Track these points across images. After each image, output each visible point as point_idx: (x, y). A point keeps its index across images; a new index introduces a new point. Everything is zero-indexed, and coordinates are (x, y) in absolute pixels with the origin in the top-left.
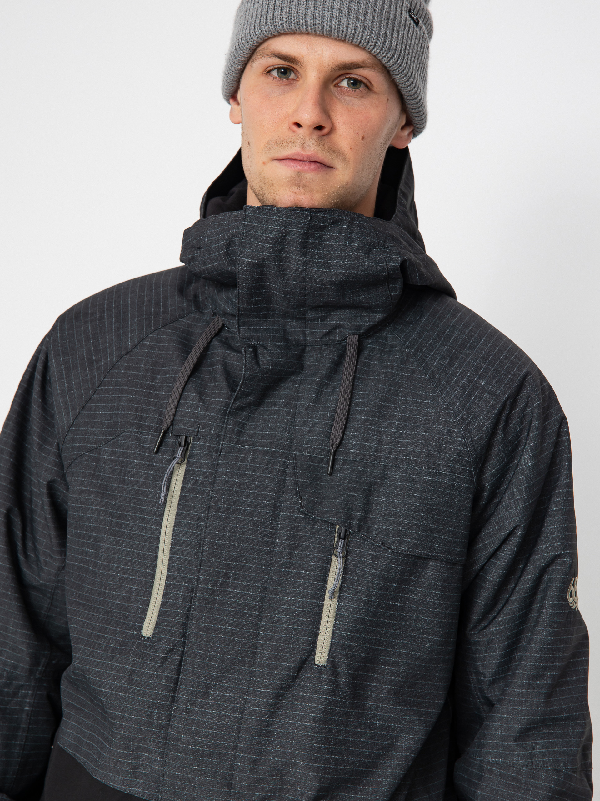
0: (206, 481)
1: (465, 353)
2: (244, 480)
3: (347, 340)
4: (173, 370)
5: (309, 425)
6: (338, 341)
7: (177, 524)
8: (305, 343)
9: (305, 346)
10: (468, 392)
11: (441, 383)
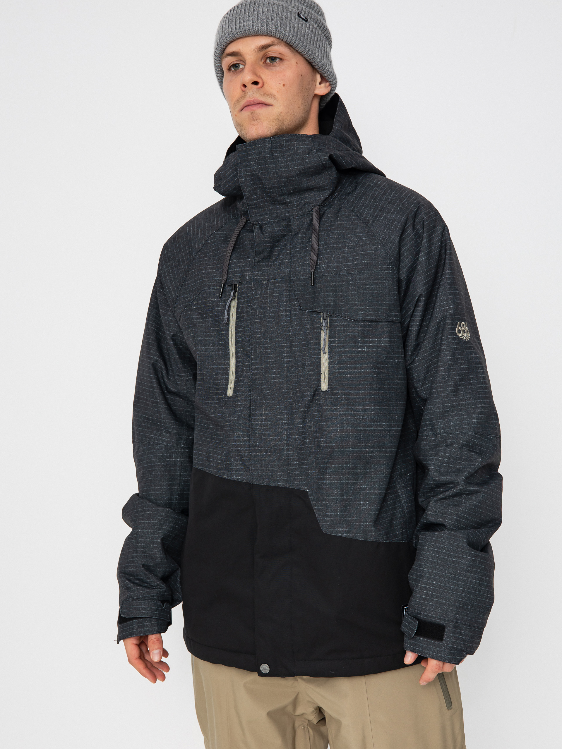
0: (248, 306)
1: (383, 203)
2: (267, 300)
3: (313, 210)
5: (298, 262)
6: (308, 212)
7: (237, 332)
8: (290, 217)
9: (290, 218)
10: (385, 224)
11: (369, 223)
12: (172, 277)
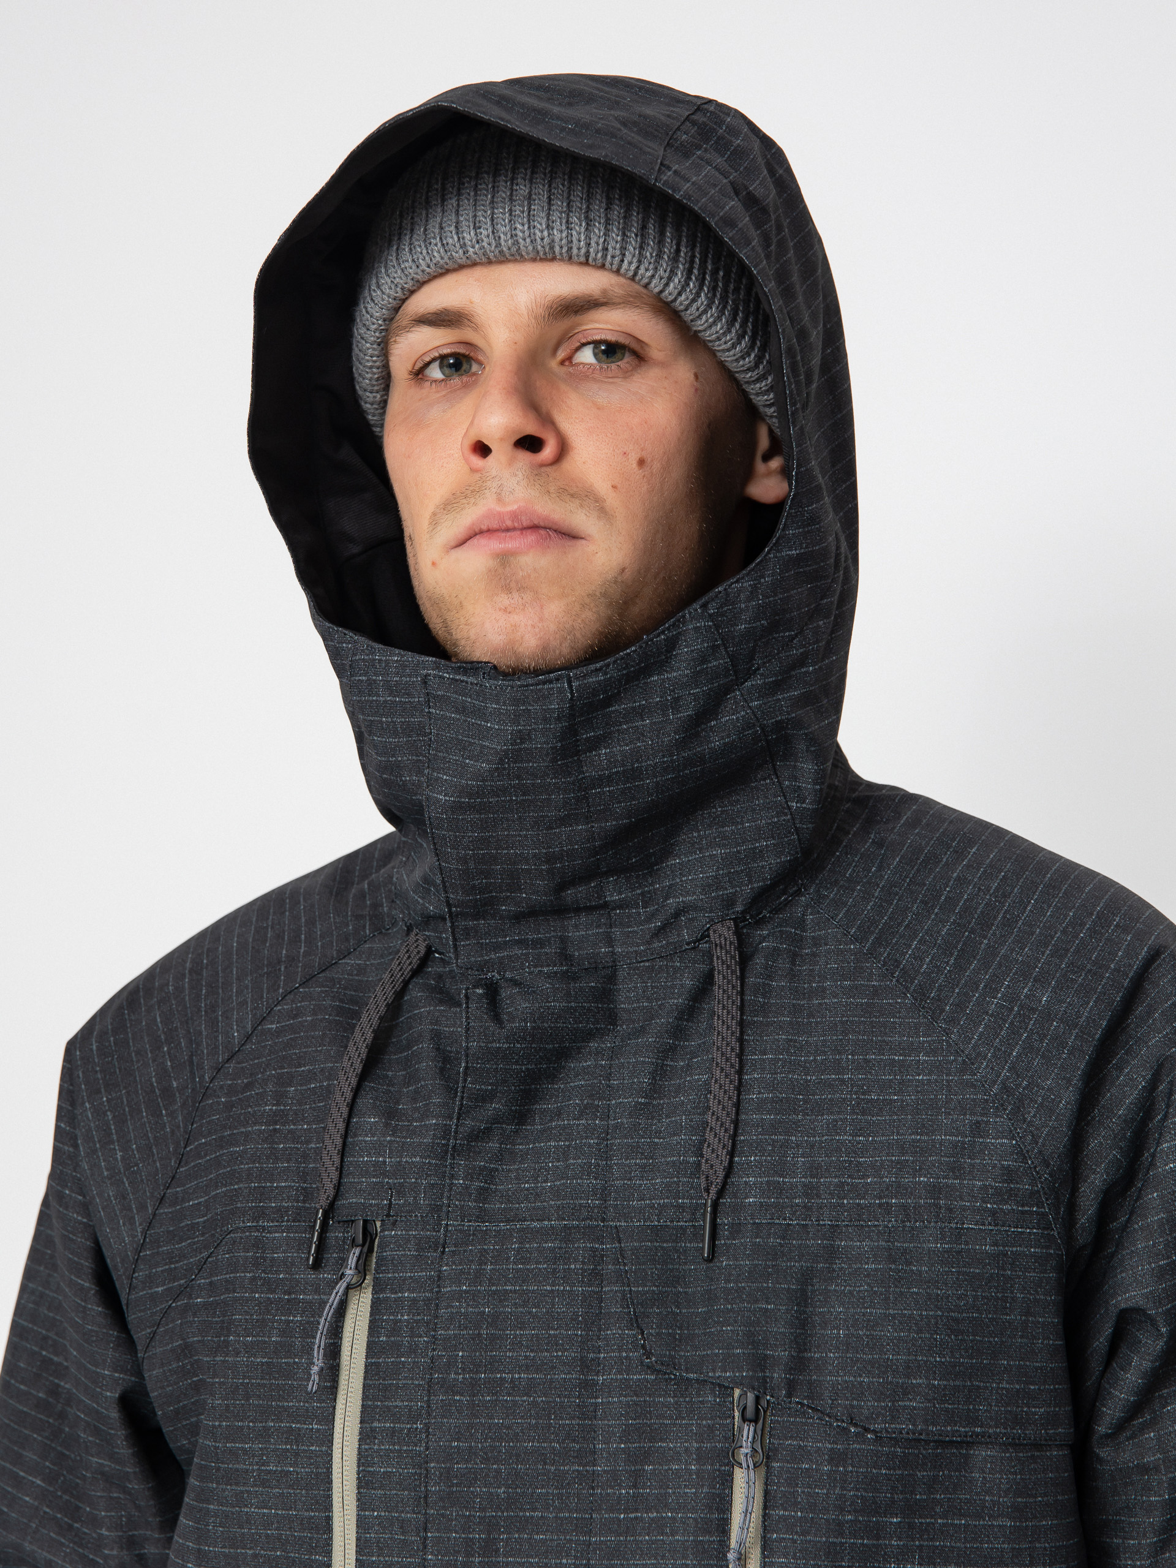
0: (417, 1322)
1: (994, 934)
2: (505, 1307)
3: (708, 936)
4: (322, 1070)
5: (642, 1154)
6: (688, 944)
7: (366, 1436)
8: (614, 962)
9: (614, 968)
10: (1012, 1023)
11: (943, 1010)
12: (119, 1154)
